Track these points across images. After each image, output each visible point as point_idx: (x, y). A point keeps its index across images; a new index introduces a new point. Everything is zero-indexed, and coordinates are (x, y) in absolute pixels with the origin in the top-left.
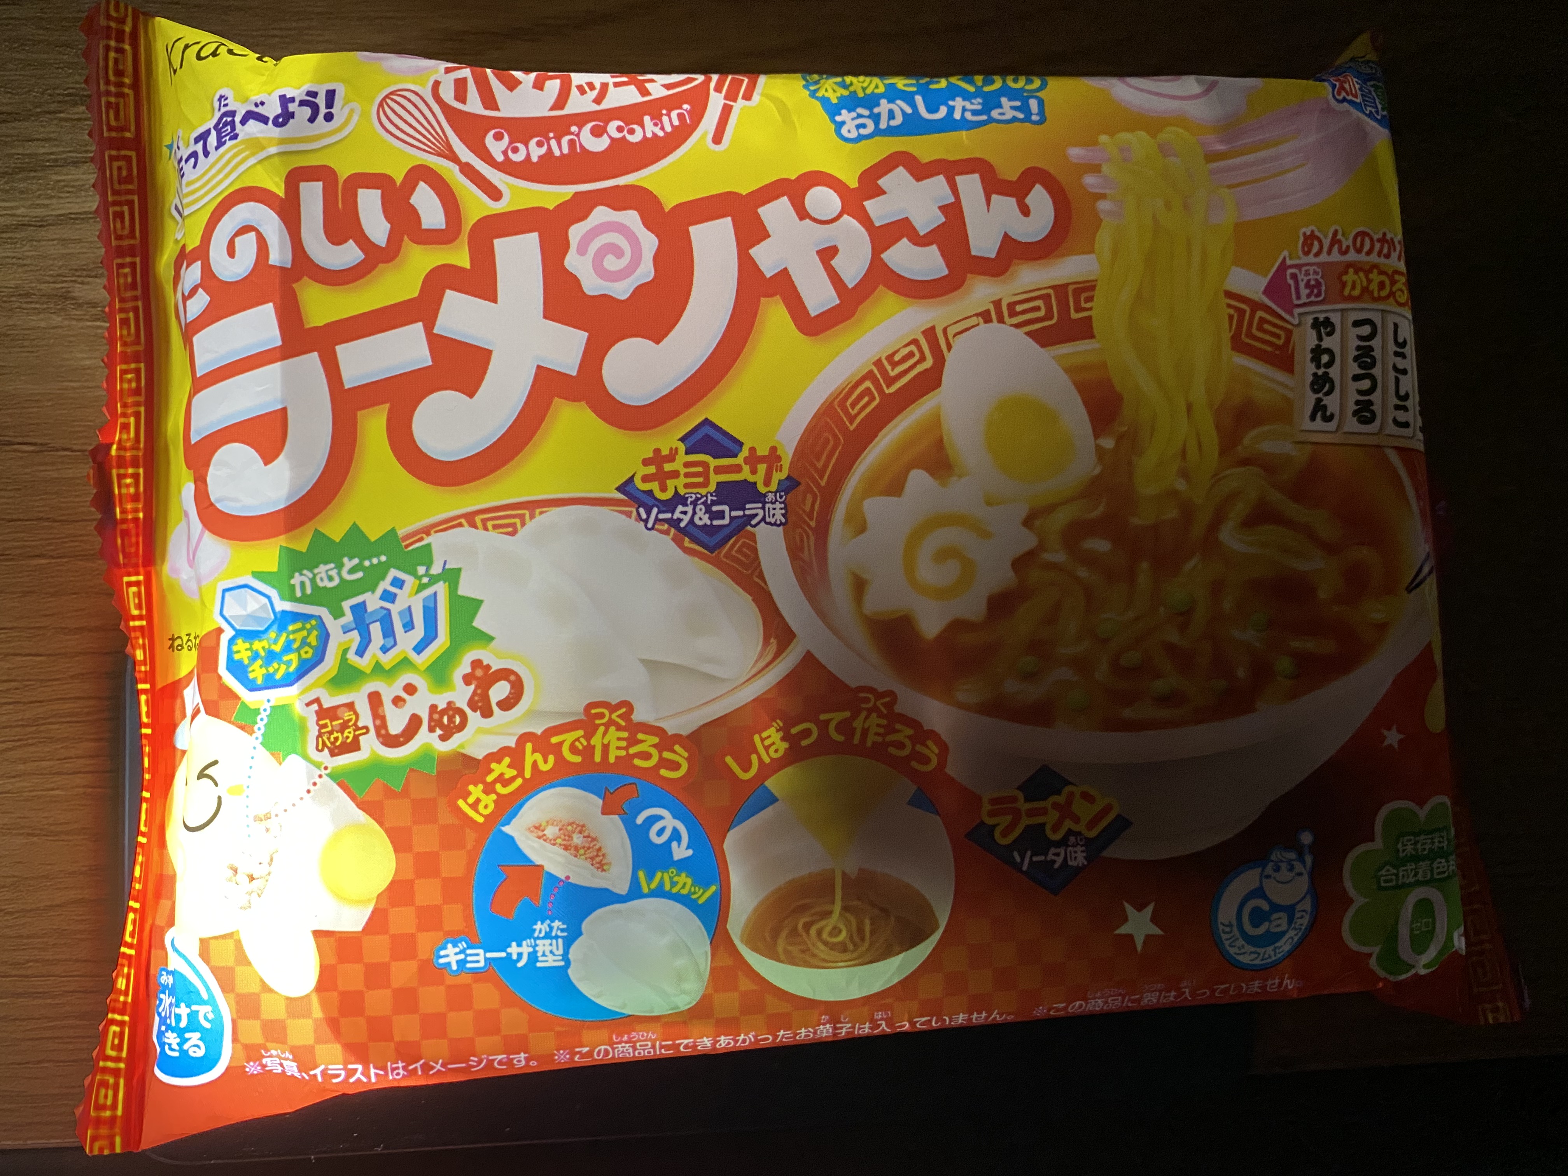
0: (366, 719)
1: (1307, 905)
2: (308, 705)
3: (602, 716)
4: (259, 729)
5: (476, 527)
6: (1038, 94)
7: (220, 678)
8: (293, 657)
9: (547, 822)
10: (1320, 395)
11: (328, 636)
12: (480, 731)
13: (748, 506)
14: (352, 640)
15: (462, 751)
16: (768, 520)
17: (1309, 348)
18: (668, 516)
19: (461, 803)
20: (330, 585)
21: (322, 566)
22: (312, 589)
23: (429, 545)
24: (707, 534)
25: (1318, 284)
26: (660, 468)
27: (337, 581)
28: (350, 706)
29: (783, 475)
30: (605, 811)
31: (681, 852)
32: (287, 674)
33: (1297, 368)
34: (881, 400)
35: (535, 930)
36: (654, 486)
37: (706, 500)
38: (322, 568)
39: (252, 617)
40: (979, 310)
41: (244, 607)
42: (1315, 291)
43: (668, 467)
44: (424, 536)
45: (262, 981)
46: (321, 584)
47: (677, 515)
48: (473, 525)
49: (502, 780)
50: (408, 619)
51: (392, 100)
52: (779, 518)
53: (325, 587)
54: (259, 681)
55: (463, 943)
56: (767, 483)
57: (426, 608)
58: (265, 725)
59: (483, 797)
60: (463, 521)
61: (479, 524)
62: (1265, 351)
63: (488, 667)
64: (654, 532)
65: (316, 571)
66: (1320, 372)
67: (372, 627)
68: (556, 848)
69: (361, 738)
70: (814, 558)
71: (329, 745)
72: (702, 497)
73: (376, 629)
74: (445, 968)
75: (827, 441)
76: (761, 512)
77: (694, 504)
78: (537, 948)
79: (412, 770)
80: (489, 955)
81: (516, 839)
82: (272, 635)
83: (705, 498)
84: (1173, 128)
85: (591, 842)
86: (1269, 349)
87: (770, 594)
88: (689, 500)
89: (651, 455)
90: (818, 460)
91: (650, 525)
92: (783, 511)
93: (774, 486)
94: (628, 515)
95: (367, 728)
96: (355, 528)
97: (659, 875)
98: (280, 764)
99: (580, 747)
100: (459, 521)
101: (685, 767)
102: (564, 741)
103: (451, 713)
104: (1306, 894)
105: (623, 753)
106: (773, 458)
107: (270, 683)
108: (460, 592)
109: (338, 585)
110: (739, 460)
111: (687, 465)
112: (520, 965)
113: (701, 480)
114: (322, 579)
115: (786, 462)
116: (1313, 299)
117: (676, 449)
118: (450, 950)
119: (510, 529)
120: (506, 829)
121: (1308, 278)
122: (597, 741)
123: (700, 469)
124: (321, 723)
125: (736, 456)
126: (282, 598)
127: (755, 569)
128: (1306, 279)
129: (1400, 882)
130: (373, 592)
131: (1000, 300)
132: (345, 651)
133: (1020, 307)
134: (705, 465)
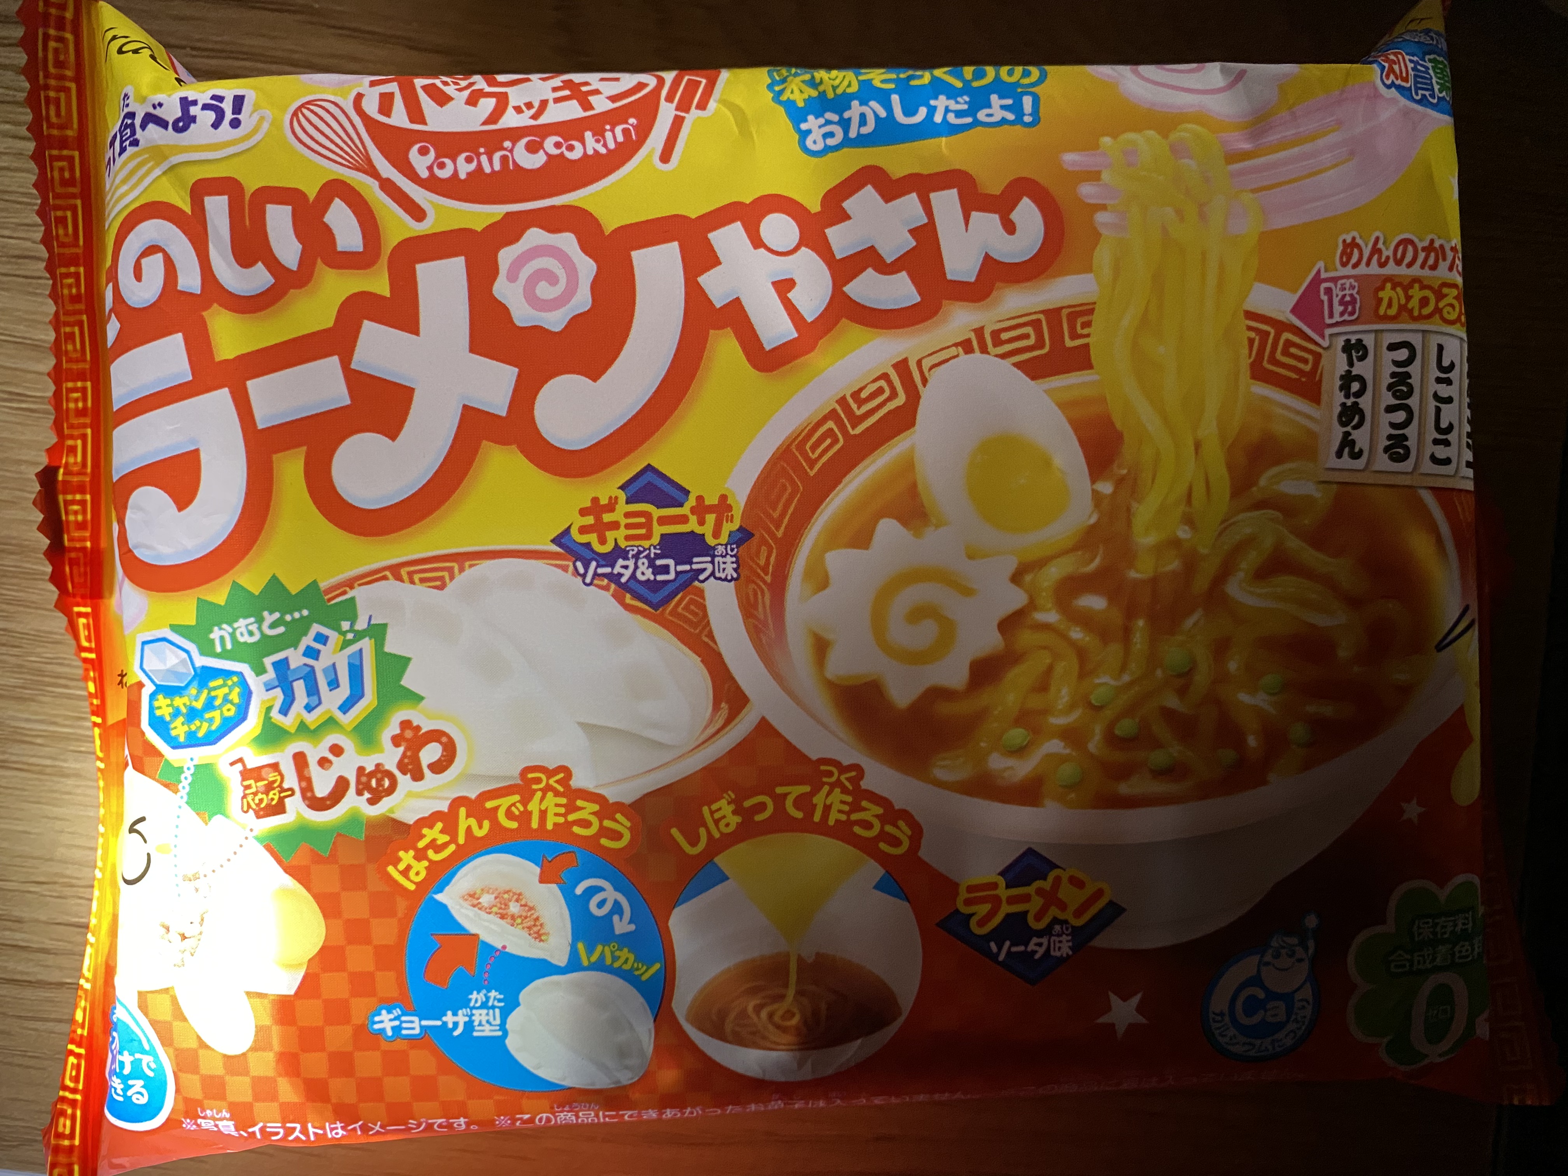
0: (291, 780)
1: (1307, 992)
2: (232, 764)
3: (538, 781)
4: (184, 788)
5: (402, 581)
6: (1033, 90)
7: (143, 734)
8: (216, 714)
9: (482, 890)
10: (1349, 429)
11: (250, 693)
12: (410, 795)
13: (695, 560)
14: (274, 699)
15: (392, 816)
16: (717, 575)
17: (1338, 375)
18: (608, 570)
19: (391, 869)
20: (251, 640)
21: (241, 620)
22: (233, 645)
23: (353, 599)
24: (649, 589)
25: (1353, 301)
26: (598, 519)
27: (257, 637)
28: (275, 767)
29: (735, 525)
30: (542, 881)
31: (622, 926)
32: (209, 733)
33: (1324, 397)
34: (845, 441)
35: (470, 1000)
36: (592, 538)
37: (649, 554)
38: (241, 623)
39: (172, 672)
40: (959, 340)
41: (163, 660)
42: (1350, 308)
43: (607, 518)
44: (348, 589)
45: (199, 1037)
46: (242, 640)
47: (617, 569)
48: (399, 578)
49: (433, 845)
50: (333, 677)
51: (308, 109)
52: (730, 571)
53: (245, 643)
54: (182, 739)
55: (398, 1010)
56: (716, 534)
57: (350, 665)
58: (189, 784)
59: (414, 863)
60: (388, 573)
61: (405, 577)
62: (1289, 378)
63: (418, 728)
64: (592, 587)
65: (236, 625)
66: (1349, 402)
67: (295, 684)
68: (491, 916)
69: (287, 800)
70: (769, 615)
71: (254, 806)
72: (645, 550)
73: (299, 687)
74: (379, 1034)
75: (784, 488)
76: (710, 567)
77: (636, 557)
78: (473, 1018)
79: (339, 835)
80: (424, 1023)
81: (449, 907)
82: (193, 691)
83: (648, 552)
84: (1190, 126)
85: (529, 911)
86: (1294, 376)
87: (719, 655)
88: (631, 553)
89: (588, 504)
90: (774, 509)
91: (588, 580)
92: (735, 566)
93: (724, 539)
94: (565, 569)
95: (291, 789)
96: (274, 581)
97: (599, 948)
98: (207, 824)
99: (517, 813)
100: (383, 574)
101: (627, 836)
102: (499, 806)
103: (379, 776)
104: (1305, 981)
105: (561, 820)
106: (723, 507)
107: (193, 741)
108: (387, 649)
109: (259, 641)
110: (685, 510)
111: (627, 515)
112: (456, 1033)
113: (643, 531)
114: (242, 634)
115: (738, 512)
116: (1346, 317)
117: (616, 498)
118: (385, 1016)
119: (438, 583)
120: (439, 897)
121: (1343, 293)
122: (534, 806)
123: (643, 520)
124: (246, 783)
125: (681, 505)
126: (202, 653)
127: (704, 629)
128: (1341, 294)
129: (1414, 969)
130: (295, 649)
131: (982, 328)
132: (269, 709)
133: (1005, 336)
134: (647, 515)
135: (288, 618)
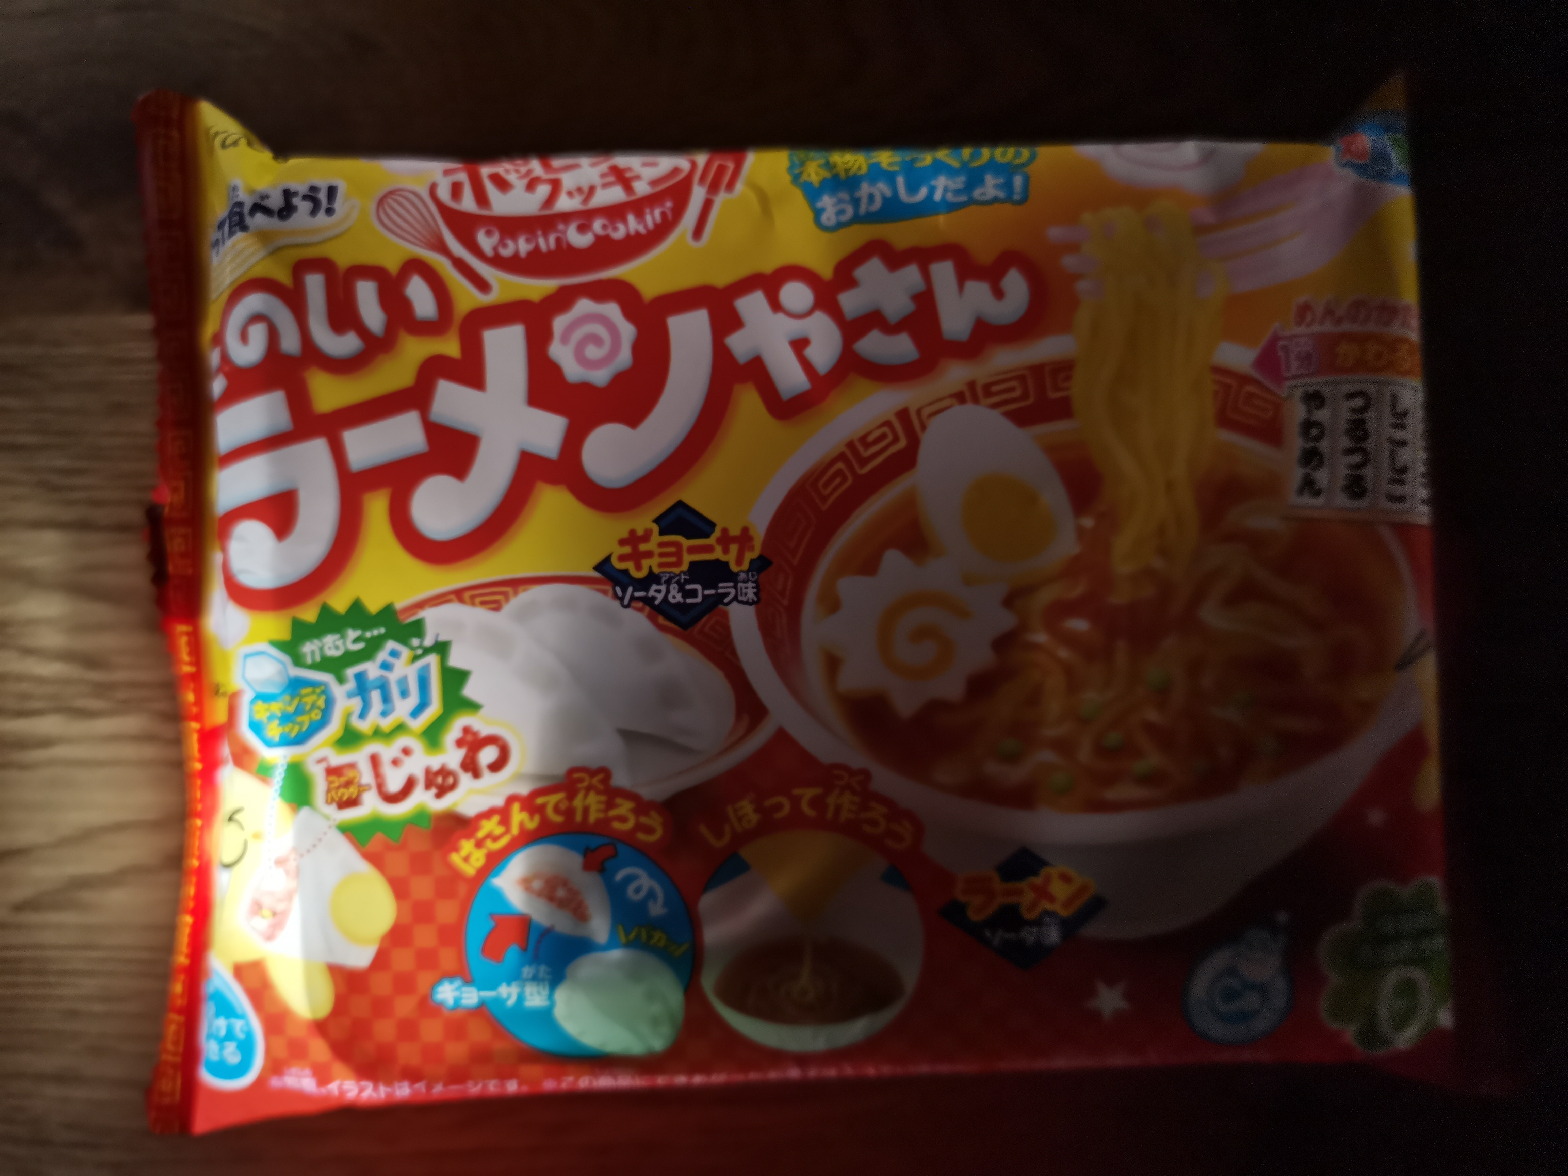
0: (368, 777)
1: (1280, 982)
2: (318, 763)
3: (581, 780)
4: (276, 782)
5: (464, 603)
6: (1023, 170)
7: (242, 734)
8: (305, 719)
10: (1309, 470)
11: (333, 701)
12: (470, 791)
14: (354, 705)
15: (454, 809)
16: (740, 598)
17: (1298, 422)
19: (453, 857)
20: (336, 654)
21: (328, 636)
22: (321, 657)
23: (423, 619)
25: (1309, 356)
27: (341, 650)
28: (354, 765)
30: (585, 869)
31: (656, 909)
32: (300, 733)
33: (1286, 442)
34: (854, 481)
38: (328, 639)
39: (268, 681)
40: (953, 392)
41: (262, 671)
42: (1306, 363)
44: (418, 610)
45: (284, 1004)
46: (328, 653)
48: (462, 601)
49: (490, 836)
50: (404, 686)
51: (392, 197)
53: (332, 656)
54: (276, 739)
55: (458, 981)
57: (419, 677)
58: (281, 779)
59: (473, 851)
60: (453, 597)
61: (468, 600)
62: (1251, 425)
63: (478, 733)
64: (628, 609)
65: (324, 641)
66: (1309, 446)
67: (372, 693)
68: (542, 900)
69: (363, 794)
70: (786, 634)
71: (336, 799)
72: (676, 575)
73: (375, 696)
74: (442, 1004)
75: (799, 522)
79: (408, 827)
81: (503, 891)
82: (286, 698)
84: (1163, 201)
85: (573, 895)
86: (1256, 423)
87: (741, 670)
90: (790, 541)
91: (626, 602)
92: (755, 590)
94: (605, 593)
95: (368, 785)
96: (357, 602)
97: (636, 929)
98: (297, 814)
99: (563, 808)
100: (449, 597)
101: (660, 830)
102: (548, 802)
103: (444, 774)
104: (1278, 972)
105: (601, 815)
107: (286, 741)
108: (451, 663)
109: (343, 654)
112: (509, 1004)
116: (1303, 371)
119: (495, 605)
120: (494, 882)
121: (1299, 350)
122: (578, 803)
124: (330, 779)
126: (296, 665)
127: (727, 646)
130: (373, 662)
131: (975, 381)
132: (349, 714)
133: (995, 388)
134: (678, 545)
135: (368, 635)
